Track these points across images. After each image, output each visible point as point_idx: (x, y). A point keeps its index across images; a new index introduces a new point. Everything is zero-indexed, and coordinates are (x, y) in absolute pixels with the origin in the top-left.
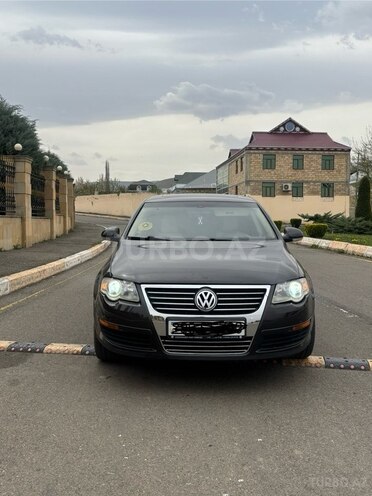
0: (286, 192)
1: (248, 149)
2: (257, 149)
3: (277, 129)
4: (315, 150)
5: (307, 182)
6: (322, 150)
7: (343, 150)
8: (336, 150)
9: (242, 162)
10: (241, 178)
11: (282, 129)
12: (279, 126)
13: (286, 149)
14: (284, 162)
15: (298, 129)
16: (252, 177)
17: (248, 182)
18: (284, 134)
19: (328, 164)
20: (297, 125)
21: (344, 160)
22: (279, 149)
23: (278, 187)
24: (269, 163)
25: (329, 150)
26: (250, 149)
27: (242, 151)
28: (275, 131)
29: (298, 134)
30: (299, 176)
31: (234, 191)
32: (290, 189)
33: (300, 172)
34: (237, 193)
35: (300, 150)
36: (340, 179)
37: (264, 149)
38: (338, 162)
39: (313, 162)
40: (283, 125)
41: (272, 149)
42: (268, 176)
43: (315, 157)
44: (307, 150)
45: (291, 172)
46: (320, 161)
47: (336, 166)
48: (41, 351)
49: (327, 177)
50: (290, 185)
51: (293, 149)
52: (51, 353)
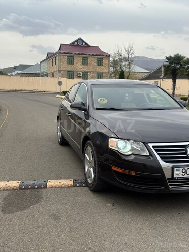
0: (79, 77)
1: (59, 53)
2: (64, 53)
3: (73, 43)
4: (93, 55)
5: (90, 72)
6: (96, 55)
7: (106, 56)
8: (103, 56)
9: (56, 60)
10: (55, 68)
11: (76, 43)
12: (75, 42)
13: (79, 54)
14: (78, 61)
15: (84, 44)
16: (62, 68)
17: (60, 71)
18: (77, 46)
19: (100, 63)
20: (83, 41)
21: (107, 61)
22: (75, 54)
23: (75, 74)
24: (70, 61)
25: (100, 55)
26: (60, 53)
27: (56, 54)
28: (72, 44)
29: (84, 46)
30: (86, 68)
31: (51, 75)
32: (81, 75)
33: (86, 66)
34: (53, 77)
35: (86, 55)
36: (106, 71)
37: (68, 53)
38: (105, 61)
39: (92, 61)
40: (77, 41)
41: (72, 54)
42: (70, 68)
43: (93, 59)
44: (89, 55)
45: (82, 66)
46: (96, 61)
47: (103, 64)
48: (45, 187)
49: (99, 69)
50: (81, 73)
51: (82, 54)
52: (52, 188)
